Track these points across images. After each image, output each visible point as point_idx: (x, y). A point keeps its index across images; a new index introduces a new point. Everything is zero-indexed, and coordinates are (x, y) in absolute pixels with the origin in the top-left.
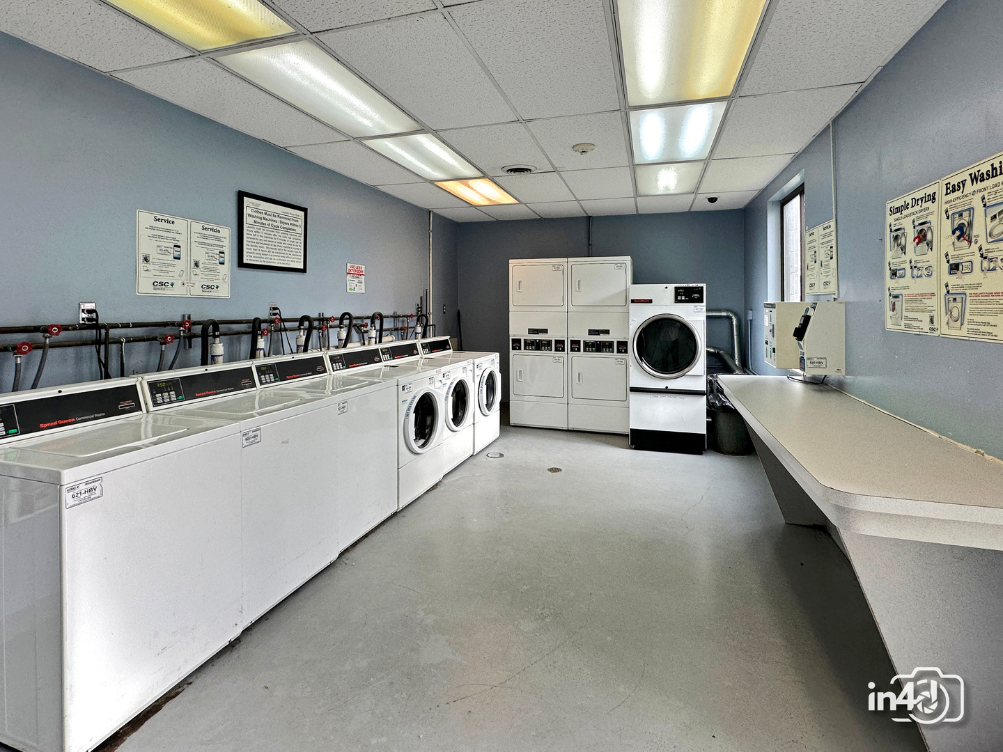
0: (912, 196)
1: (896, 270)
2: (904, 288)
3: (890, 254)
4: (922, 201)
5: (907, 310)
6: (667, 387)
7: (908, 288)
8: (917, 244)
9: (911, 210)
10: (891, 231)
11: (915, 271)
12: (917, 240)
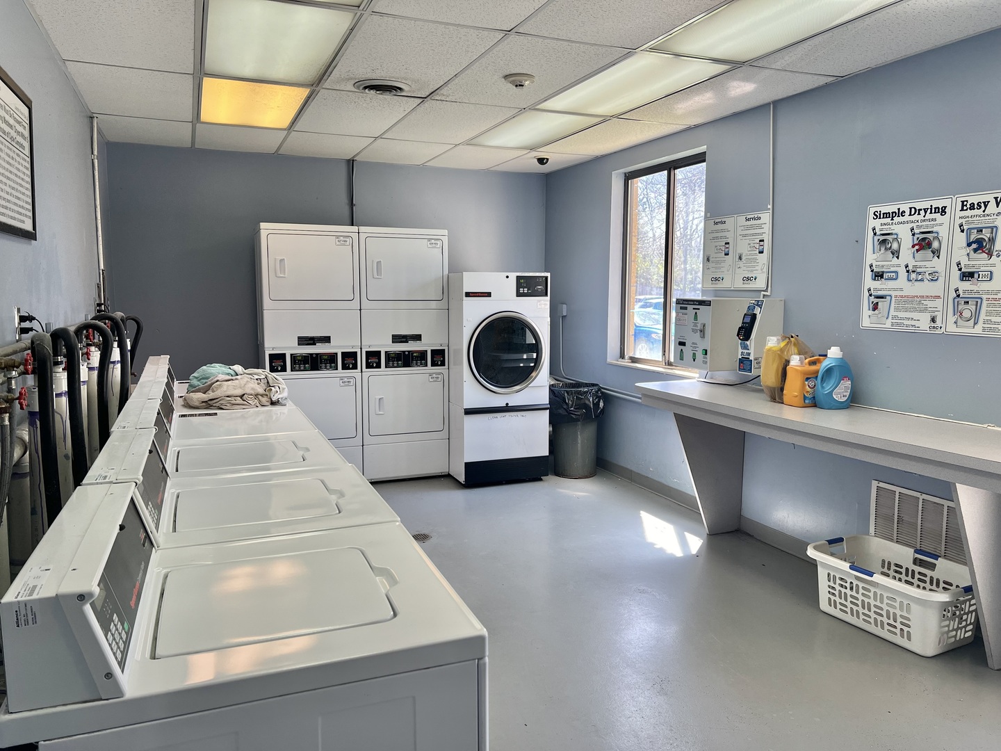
0: (911, 205)
1: (883, 272)
2: (895, 290)
3: (872, 256)
4: (926, 212)
5: (897, 309)
6: (507, 404)
7: (901, 290)
8: (918, 251)
9: (906, 218)
10: (875, 234)
11: (913, 276)
12: (917, 247)
